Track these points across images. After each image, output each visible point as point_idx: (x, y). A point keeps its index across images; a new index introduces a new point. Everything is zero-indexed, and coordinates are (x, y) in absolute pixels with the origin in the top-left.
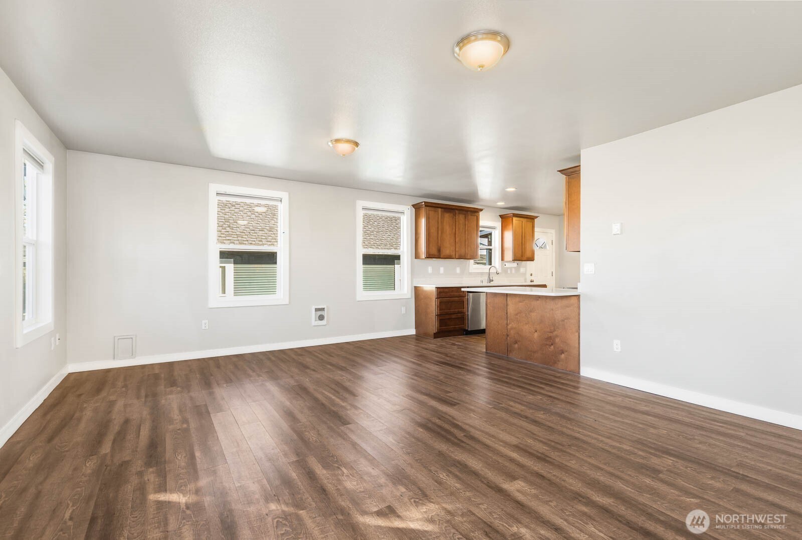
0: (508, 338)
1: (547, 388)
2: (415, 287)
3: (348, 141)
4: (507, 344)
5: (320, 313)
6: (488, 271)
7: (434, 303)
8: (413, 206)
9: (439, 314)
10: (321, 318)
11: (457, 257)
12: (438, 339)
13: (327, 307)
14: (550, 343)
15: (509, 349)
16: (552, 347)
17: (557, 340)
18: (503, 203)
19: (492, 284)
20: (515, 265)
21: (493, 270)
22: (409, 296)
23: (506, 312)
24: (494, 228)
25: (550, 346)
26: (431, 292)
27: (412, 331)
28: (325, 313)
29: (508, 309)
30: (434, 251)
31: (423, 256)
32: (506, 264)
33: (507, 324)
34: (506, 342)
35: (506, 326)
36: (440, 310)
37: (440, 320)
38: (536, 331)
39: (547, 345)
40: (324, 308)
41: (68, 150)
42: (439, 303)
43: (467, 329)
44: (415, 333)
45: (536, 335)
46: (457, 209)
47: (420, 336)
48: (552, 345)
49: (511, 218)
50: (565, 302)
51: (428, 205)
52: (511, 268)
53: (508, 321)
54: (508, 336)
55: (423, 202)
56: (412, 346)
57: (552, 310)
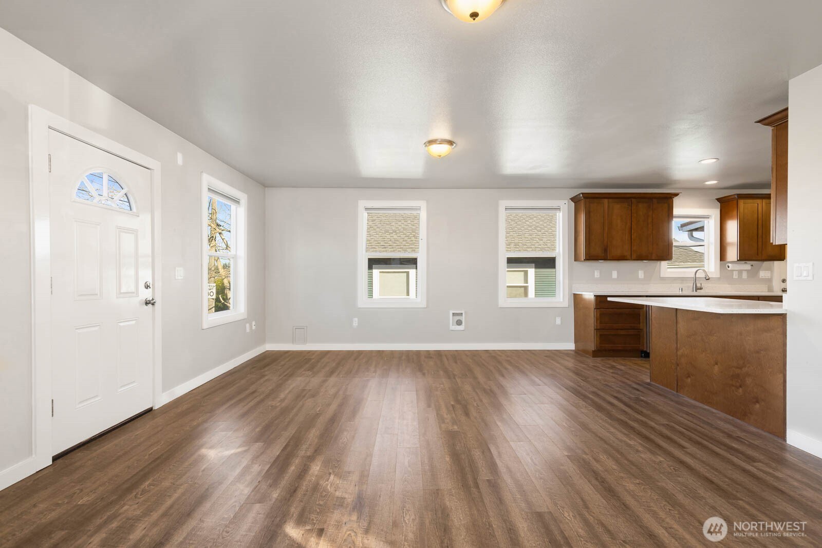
0: (678, 368)
1: (692, 449)
2: (574, 294)
3: (443, 141)
4: (677, 376)
5: (458, 318)
6: (693, 276)
7: (593, 314)
8: (572, 199)
9: (599, 328)
10: (459, 323)
11: (634, 256)
12: (599, 359)
13: (465, 312)
14: (738, 384)
15: (679, 384)
16: (741, 390)
17: (749, 381)
18: (715, 182)
19: (700, 293)
20: (746, 266)
21: (700, 274)
22: (566, 304)
23: (675, 332)
24: (707, 217)
25: (738, 388)
26: (590, 301)
27: (571, 346)
28: (463, 318)
29: (678, 329)
30: (598, 251)
31: (583, 257)
32: (730, 265)
33: (677, 349)
34: (676, 374)
35: (675, 351)
36: (600, 323)
37: (601, 335)
38: (717, 364)
39: (733, 386)
40: (462, 314)
41: (266, 188)
42: (599, 315)
43: (645, 350)
44: (574, 349)
45: (716, 367)
46: (634, 198)
47: (579, 353)
48: (741, 386)
49: (735, 202)
50: (760, 324)
51: (587, 196)
52: (740, 272)
53: (678, 346)
54: (678, 365)
55: (580, 194)
56: (570, 363)
57: (741, 334)
